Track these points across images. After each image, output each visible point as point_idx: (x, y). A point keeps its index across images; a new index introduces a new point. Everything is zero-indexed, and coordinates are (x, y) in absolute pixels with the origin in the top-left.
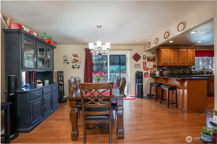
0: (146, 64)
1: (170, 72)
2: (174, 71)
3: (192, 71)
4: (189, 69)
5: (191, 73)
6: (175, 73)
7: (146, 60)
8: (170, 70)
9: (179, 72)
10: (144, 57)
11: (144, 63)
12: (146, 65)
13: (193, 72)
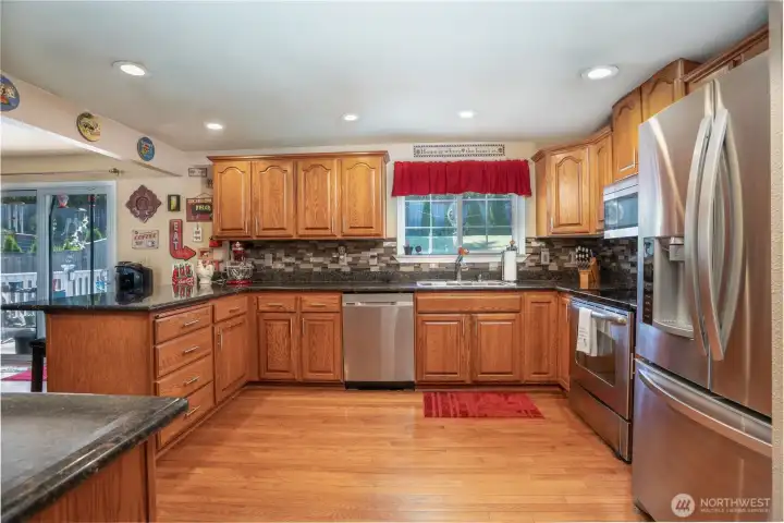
0: (180, 231)
1: (288, 265)
2: (309, 262)
3: (401, 261)
4: (381, 251)
5: (391, 270)
6: (310, 272)
7: (182, 215)
8: (287, 256)
9: (332, 267)
10: (174, 200)
11: (176, 229)
12: (181, 236)
13: (402, 269)
